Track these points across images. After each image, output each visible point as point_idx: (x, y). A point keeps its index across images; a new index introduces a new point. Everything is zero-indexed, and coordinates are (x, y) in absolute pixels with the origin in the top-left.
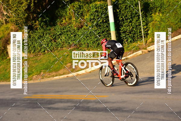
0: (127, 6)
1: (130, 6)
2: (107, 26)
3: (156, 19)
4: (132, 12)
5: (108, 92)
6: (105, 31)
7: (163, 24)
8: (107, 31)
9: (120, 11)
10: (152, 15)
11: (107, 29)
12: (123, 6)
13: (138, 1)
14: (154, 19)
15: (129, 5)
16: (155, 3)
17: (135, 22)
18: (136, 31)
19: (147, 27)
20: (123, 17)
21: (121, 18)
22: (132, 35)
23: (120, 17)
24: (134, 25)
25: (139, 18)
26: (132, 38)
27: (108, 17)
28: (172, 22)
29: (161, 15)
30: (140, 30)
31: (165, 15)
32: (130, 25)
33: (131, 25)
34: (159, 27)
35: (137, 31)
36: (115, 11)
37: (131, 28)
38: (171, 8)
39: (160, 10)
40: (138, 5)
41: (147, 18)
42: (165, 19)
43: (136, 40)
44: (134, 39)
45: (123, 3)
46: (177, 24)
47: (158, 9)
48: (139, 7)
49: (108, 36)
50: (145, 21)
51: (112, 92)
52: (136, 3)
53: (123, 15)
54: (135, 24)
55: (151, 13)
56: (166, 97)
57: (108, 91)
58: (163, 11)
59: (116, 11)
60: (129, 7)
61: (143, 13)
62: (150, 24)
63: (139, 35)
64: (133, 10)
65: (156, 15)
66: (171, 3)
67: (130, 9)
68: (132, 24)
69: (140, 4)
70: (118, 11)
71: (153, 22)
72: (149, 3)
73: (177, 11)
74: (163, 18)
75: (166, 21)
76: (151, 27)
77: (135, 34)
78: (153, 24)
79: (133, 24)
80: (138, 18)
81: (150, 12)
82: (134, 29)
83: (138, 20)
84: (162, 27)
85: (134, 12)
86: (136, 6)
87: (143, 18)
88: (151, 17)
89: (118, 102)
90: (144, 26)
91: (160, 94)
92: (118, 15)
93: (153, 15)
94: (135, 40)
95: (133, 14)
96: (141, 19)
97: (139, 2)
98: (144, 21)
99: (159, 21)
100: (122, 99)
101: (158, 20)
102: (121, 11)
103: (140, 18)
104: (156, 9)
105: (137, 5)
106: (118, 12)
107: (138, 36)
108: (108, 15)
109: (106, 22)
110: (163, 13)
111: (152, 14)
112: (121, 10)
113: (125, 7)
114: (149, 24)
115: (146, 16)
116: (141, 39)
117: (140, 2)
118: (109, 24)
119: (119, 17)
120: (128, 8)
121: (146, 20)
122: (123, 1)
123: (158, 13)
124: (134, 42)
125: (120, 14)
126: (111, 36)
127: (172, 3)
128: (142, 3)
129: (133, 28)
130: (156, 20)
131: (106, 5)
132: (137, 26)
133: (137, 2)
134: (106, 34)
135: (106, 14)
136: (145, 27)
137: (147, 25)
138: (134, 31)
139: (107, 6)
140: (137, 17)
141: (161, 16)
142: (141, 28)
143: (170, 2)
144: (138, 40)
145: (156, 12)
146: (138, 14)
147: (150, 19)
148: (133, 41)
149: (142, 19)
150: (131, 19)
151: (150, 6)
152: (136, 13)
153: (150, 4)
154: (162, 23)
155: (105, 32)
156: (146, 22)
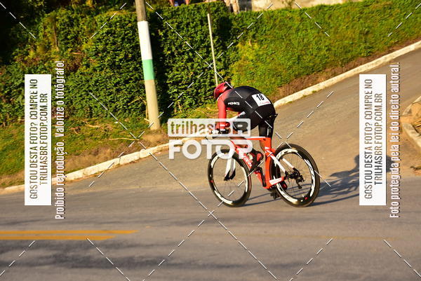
0: (181, 23)
1: (188, 24)
2: (136, 69)
3: (247, 55)
4: (193, 37)
5: (137, 222)
6: (131, 79)
7: (262, 67)
8: (136, 79)
9: (166, 35)
10: (236, 47)
11: (137, 75)
12: (172, 23)
13: (206, 14)
14: (242, 54)
15: (185, 22)
16: (245, 19)
17: (199, 61)
18: (202, 80)
19: (227, 73)
20: (174, 48)
21: (169, 49)
22: (193, 91)
23: (166, 49)
24: (199, 67)
25: (209, 52)
26: (194, 98)
27: (137, 47)
28: (281, 62)
29: (256, 46)
30: (211, 78)
31: (266, 46)
32: (190, 68)
33: (192, 68)
34: (253, 74)
35: (205, 82)
36: (153, 34)
37: (192, 73)
38: (277, 31)
39: (254, 36)
40: (207, 21)
41: (225, 53)
42: (265, 56)
43: (203, 101)
44: (197, 100)
45: (172, 15)
46: (290, 67)
47: (251, 34)
48: (208, 28)
49: (138, 91)
50: (223, 60)
51: (146, 222)
52: (202, 17)
53: (172, 43)
54: (199, 65)
55: (235, 41)
56: (265, 232)
57: (138, 219)
58: (262, 39)
59: (157, 33)
60: (187, 27)
61: (218, 42)
62: (234, 67)
63: (209, 91)
64: (196, 33)
65: (246, 47)
66: (277, 22)
67: (188, 31)
68: (193, 65)
69: (212, 21)
70: (161, 34)
71: (240, 62)
72: (232, 19)
73: (290, 40)
74: (261, 53)
75: (268, 61)
76: (235, 73)
77: (200, 87)
78: (240, 66)
79: (195, 65)
80: (206, 53)
81: (233, 39)
82: (198, 77)
83: (208, 56)
84: (259, 73)
85: (198, 38)
86: (202, 25)
87: (218, 51)
88: (236, 50)
89: (158, 245)
90: (220, 70)
91: (252, 224)
92: (160, 43)
93: (239, 45)
94: (201, 102)
95: (196, 42)
96: (213, 53)
97: (208, 15)
98: (219, 60)
99: (252, 60)
100: (167, 238)
101: (251, 58)
102: (169, 33)
103: (211, 51)
104: (247, 33)
105: (204, 23)
106: (160, 37)
107: (205, 93)
108: (138, 42)
109: (133, 58)
110: (261, 43)
111: (237, 43)
112: (168, 31)
113: (178, 27)
114: (232, 66)
115: (225, 48)
116: (212, 100)
117: (211, 15)
118: (140, 63)
119: (163, 48)
120: (183, 28)
121: (224, 57)
122: (172, 13)
123: (251, 42)
124: (198, 107)
125: (166, 40)
126: (145, 92)
127: (280, 22)
128: (215, 18)
129: (196, 74)
130: (246, 59)
131: (133, 20)
132: (204, 69)
133: (204, 16)
134: (134, 88)
135: (133, 39)
136: (223, 73)
137: (226, 67)
138: (197, 81)
139: (136, 21)
140: (205, 50)
141: (258, 49)
142: (212, 75)
143: (275, 19)
144: (207, 101)
145: (245, 38)
146: (206, 44)
147: (232, 55)
148: (196, 102)
149: (215, 55)
150: (191, 54)
151: (232, 25)
152: (202, 41)
153: (233, 22)
154: (259, 64)
155: (131, 81)
156: (224, 62)
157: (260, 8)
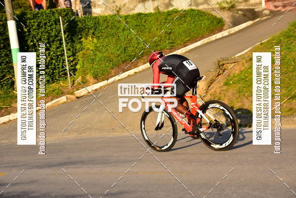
0: (41, 22)
1: (45, 24)
2: (7, 55)
3: (89, 46)
4: (49, 33)
5: (6, 167)
6: (3, 63)
7: (99, 55)
8: (7, 62)
9: (29, 31)
10: (81, 40)
11: (7, 60)
12: (34, 22)
13: (59, 17)
14: (85, 46)
15: (43, 22)
16: (87, 21)
17: (54, 50)
18: (56, 64)
19: (75, 59)
20: (35, 41)
21: (31, 41)
22: (50, 71)
23: (29, 41)
24: (54, 55)
25: (61, 44)
26: (51, 76)
27: (8, 39)
28: (112, 52)
29: (95, 40)
30: (63, 62)
31: (102, 40)
32: (47, 55)
33: (49, 55)
34: (93, 60)
35: (58, 65)
36: (20, 30)
37: (49, 59)
38: (110, 30)
39: (93, 33)
40: (60, 22)
41: (73, 45)
42: (101, 47)
43: (57, 78)
44: (53, 78)
45: (34, 17)
46: (119, 55)
47: (91, 31)
48: (60, 27)
49: (9, 71)
50: (71, 49)
51: (13, 166)
52: (56, 19)
53: (34, 37)
54: (54, 53)
55: (80, 36)
56: (101, 171)
57: (7, 165)
58: (99, 35)
59: (22, 29)
60: (45, 26)
61: (68, 36)
62: (79, 55)
63: (62, 71)
64: (52, 30)
65: (88, 41)
66: (109, 24)
67: (46, 28)
68: (49, 53)
69: (63, 22)
70: (26, 30)
71: (84, 51)
72: (77, 21)
73: (119, 37)
74: (98, 45)
75: (104, 51)
76: (80, 59)
77: (55, 69)
78: (84, 54)
79: (52, 53)
80: (59, 44)
81: (78, 35)
82: (54, 61)
83: (60, 47)
84: (98, 59)
85: (53, 34)
86: (56, 24)
87: (68, 43)
88: (81, 42)
89: (22, 183)
90: (70, 57)
91: (92, 166)
92: (25, 36)
93: (83, 39)
94: (56, 79)
95: (52, 36)
96: (64, 45)
97: (60, 18)
98: (69, 50)
99: (92, 50)
100: (29, 178)
101: (91, 48)
102: (32, 30)
103: (63, 43)
104: (88, 31)
105: (57, 23)
106: (25, 32)
107: (59, 73)
108: (8, 35)
109: (4, 47)
110: (98, 38)
111: (81, 38)
112: (30, 28)
113: (38, 25)
114: (78, 54)
115: (73, 41)
116: (64, 78)
117: (62, 17)
118: (10, 51)
119: (27, 40)
120: (42, 27)
121: (73, 48)
122: (33, 15)
123: (92, 37)
124: (53, 83)
125: (29, 35)
126: (14, 72)
127: (111, 24)
128: (65, 19)
129: (52, 59)
130: (88, 49)
131: (4, 19)
132: (58, 56)
133: (57, 18)
134: (5, 69)
135: (4, 33)
136: (71, 59)
137: (74, 55)
138: (53, 64)
139: (6, 20)
140: (58, 42)
141: (96, 42)
142: (64, 60)
143: (108, 22)
144: (60, 79)
145: (87, 35)
146: (59, 38)
147: (78, 46)
148: (52, 79)
149: (66, 46)
150: (48, 45)
151: (78, 25)
152: (57, 36)
153: (79, 23)
154: (98, 53)
155: (3, 64)
156: (73, 51)
157: (98, 14)
